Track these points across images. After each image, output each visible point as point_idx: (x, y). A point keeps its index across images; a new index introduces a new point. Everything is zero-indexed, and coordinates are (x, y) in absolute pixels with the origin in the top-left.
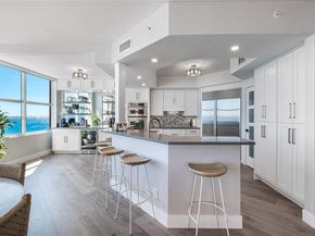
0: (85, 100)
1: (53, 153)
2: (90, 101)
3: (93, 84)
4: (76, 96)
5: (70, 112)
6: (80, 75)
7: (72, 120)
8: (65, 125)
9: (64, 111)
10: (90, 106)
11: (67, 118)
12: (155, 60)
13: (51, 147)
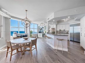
0: (43, 28)
1: (38, 38)
2: (44, 28)
3: (44, 25)
4: (42, 27)
5: (41, 30)
6: (42, 23)
7: (41, 32)
8: (40, 32)
9: (40, 30)
10: (44, 29)
11: (40, 31)
12: (54, 21)
13: (38, 36)
